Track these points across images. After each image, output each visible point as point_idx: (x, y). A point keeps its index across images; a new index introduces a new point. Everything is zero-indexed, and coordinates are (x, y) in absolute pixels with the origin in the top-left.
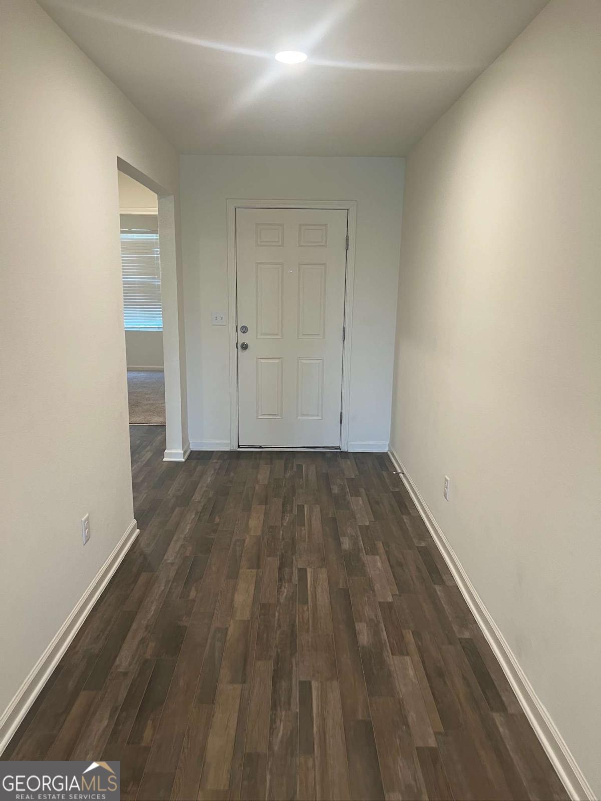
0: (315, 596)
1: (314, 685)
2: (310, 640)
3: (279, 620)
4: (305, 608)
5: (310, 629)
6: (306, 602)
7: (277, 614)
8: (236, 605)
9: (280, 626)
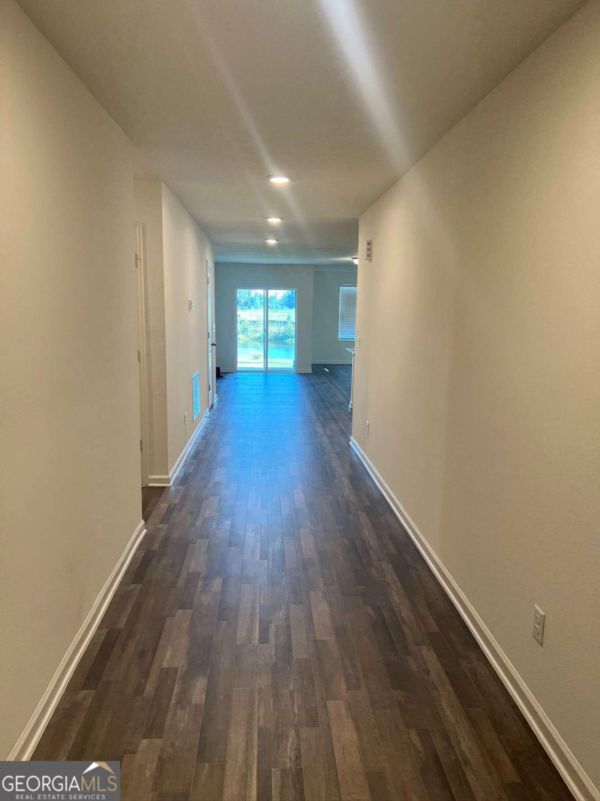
0: (247, 743)
1: (256, 641)
2: (258, 681)
3: (293, 703)
4: (262, 721)
5: (256, 694)
6: (260, 730)
7: (296, 710)
8: (350, 720)
9: (292, 693)
